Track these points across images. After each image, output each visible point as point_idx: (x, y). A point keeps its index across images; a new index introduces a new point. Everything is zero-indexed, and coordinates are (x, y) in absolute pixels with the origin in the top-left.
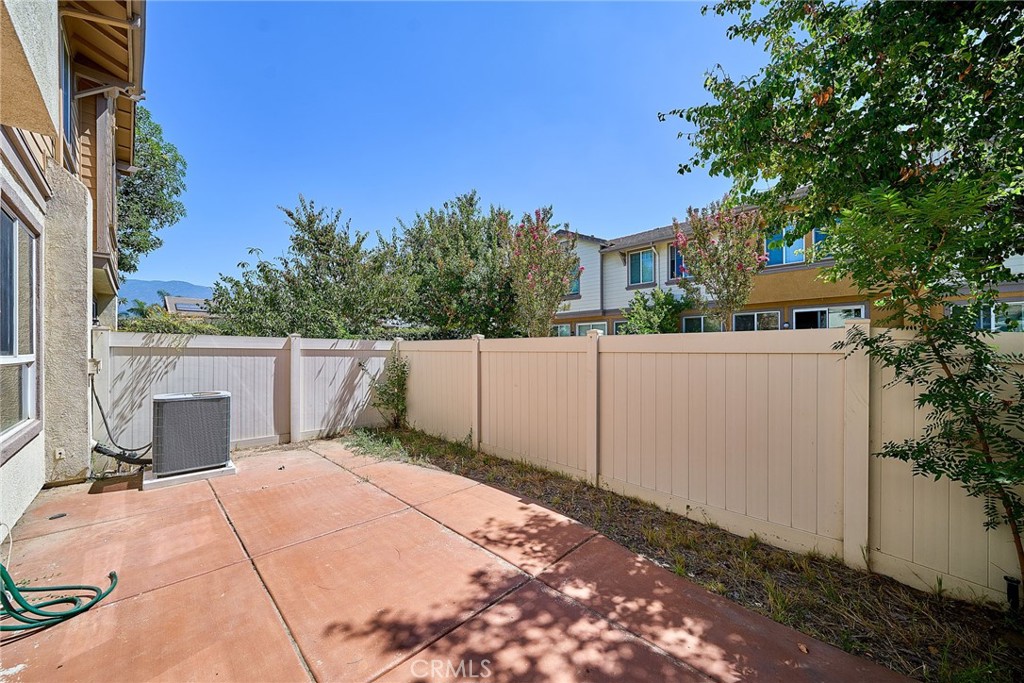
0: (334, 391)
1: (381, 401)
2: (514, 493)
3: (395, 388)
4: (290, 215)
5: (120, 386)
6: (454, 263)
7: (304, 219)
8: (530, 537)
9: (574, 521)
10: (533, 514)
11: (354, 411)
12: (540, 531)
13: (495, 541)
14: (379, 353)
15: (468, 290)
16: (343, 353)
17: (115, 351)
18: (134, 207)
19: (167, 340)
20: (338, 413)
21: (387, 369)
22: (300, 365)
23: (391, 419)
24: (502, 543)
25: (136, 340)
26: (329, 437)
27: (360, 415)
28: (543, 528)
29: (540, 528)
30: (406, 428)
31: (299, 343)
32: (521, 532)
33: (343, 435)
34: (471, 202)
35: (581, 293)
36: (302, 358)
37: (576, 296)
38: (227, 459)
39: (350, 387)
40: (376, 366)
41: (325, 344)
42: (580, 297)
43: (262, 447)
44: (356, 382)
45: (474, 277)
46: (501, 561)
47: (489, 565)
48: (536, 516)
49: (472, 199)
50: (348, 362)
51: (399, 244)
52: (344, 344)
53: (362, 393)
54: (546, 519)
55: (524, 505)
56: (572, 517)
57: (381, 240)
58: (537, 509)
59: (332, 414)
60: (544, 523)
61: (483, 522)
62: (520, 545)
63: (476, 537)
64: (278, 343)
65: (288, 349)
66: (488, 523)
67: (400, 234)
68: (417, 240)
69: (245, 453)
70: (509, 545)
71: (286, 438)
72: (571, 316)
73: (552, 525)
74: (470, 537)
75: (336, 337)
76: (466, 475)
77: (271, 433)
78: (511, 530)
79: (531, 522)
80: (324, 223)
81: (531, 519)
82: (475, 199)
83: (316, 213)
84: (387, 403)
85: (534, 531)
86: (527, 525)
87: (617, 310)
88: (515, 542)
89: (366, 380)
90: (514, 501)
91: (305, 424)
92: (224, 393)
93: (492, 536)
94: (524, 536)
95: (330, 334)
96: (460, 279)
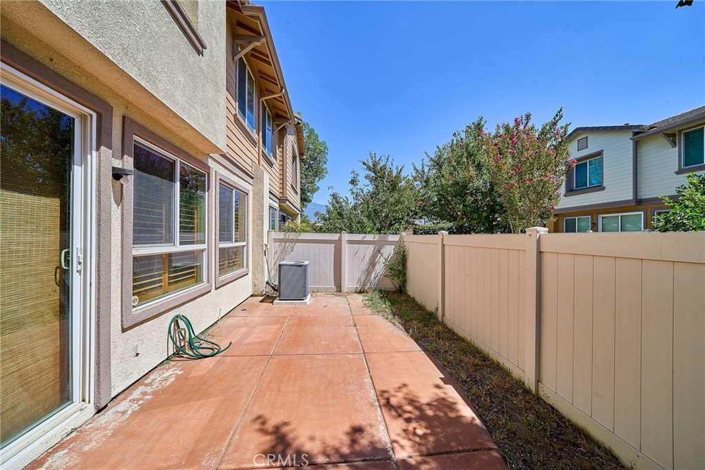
0: (364, 265)
1: (390, 274)
2: (441, 368)
3: (400, 267)
4: (364, 163)
5: (276, 256)
6: (461, 175)
7: (371, 165)
8: (422, 417)
9: (478, 421)
10: (442, 395)
11: (375, 278)
12: (436, 415)
13: (392, 407)
14: (391, 243)
15: (471, 194)
16: (369, 243)
17: (276, 240)
18: (310, 173)
19: (292, 236)
20: (366, 278)
21: (396, 253)
22: (346, 248)
23: (398, 286)
24: (396, 411)
25: (281, 236)
26: (360, 292)
27: (378, 281)
28: (441, 414)
29: (438, 413)
30: (406, 294)
31: (346, 236)
32: (419, 409)
33: (368, 292)
34: (479, 127)
35: (605, 185)
36: (347, 245)
37: (600, 187)
38: (305, 296)
39: (373, 264)
40: (389, 251)
41: (359, 237)
42: (604, 189)
43: (327, 291)
44: (377, 260)
45: (478, 183)
46: (382, 427)
47: (371, 426)
48: (443, 399)
49: (479, 124)
50: (372, 247)
51: (426, 169)
52: (369, 237)
53: (380, 268)
54: (451, 406)
55: (441, 383)
56: (480, 417)
57: (415, 169)
58: (451, 393)
59: (363, 279)
60: (447, 410)
61: (396, 385)
62: (408, 420)
63: (381, 396)
64: (335, 237)
65: (340, 239)
66: (400, 388)
67: (427, 162)
68: (438, 164)
69: (320, 294)
70: (400, 416)
71: (339, 289)
72: (592, 209)
73: (452, 415)
74: (378, 393)
75: (365, 233)
76: (417, 340)
77: (332, 286)
78: (412, 402)
79: (435, 403)
80: (381, 165)
81: (436, 400)
82: (482, 123)
83: (377, 160)
84: (394, 275)
85: (430, 413)
86: (428, 404)
87: (657, 199)
88: (407, 415)
89: (382, 260)
90: (437, 375)
91: (348, 283)
92: (306, 263)
93: (394, 401)
94: (417, 413)
95: (362, 230)
96: (465, 187)
